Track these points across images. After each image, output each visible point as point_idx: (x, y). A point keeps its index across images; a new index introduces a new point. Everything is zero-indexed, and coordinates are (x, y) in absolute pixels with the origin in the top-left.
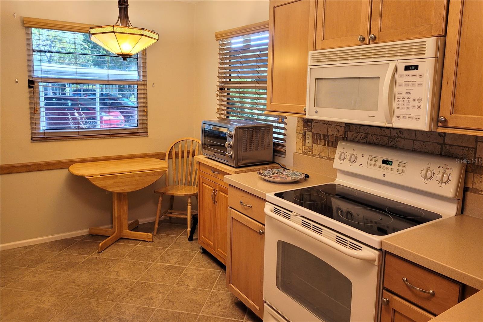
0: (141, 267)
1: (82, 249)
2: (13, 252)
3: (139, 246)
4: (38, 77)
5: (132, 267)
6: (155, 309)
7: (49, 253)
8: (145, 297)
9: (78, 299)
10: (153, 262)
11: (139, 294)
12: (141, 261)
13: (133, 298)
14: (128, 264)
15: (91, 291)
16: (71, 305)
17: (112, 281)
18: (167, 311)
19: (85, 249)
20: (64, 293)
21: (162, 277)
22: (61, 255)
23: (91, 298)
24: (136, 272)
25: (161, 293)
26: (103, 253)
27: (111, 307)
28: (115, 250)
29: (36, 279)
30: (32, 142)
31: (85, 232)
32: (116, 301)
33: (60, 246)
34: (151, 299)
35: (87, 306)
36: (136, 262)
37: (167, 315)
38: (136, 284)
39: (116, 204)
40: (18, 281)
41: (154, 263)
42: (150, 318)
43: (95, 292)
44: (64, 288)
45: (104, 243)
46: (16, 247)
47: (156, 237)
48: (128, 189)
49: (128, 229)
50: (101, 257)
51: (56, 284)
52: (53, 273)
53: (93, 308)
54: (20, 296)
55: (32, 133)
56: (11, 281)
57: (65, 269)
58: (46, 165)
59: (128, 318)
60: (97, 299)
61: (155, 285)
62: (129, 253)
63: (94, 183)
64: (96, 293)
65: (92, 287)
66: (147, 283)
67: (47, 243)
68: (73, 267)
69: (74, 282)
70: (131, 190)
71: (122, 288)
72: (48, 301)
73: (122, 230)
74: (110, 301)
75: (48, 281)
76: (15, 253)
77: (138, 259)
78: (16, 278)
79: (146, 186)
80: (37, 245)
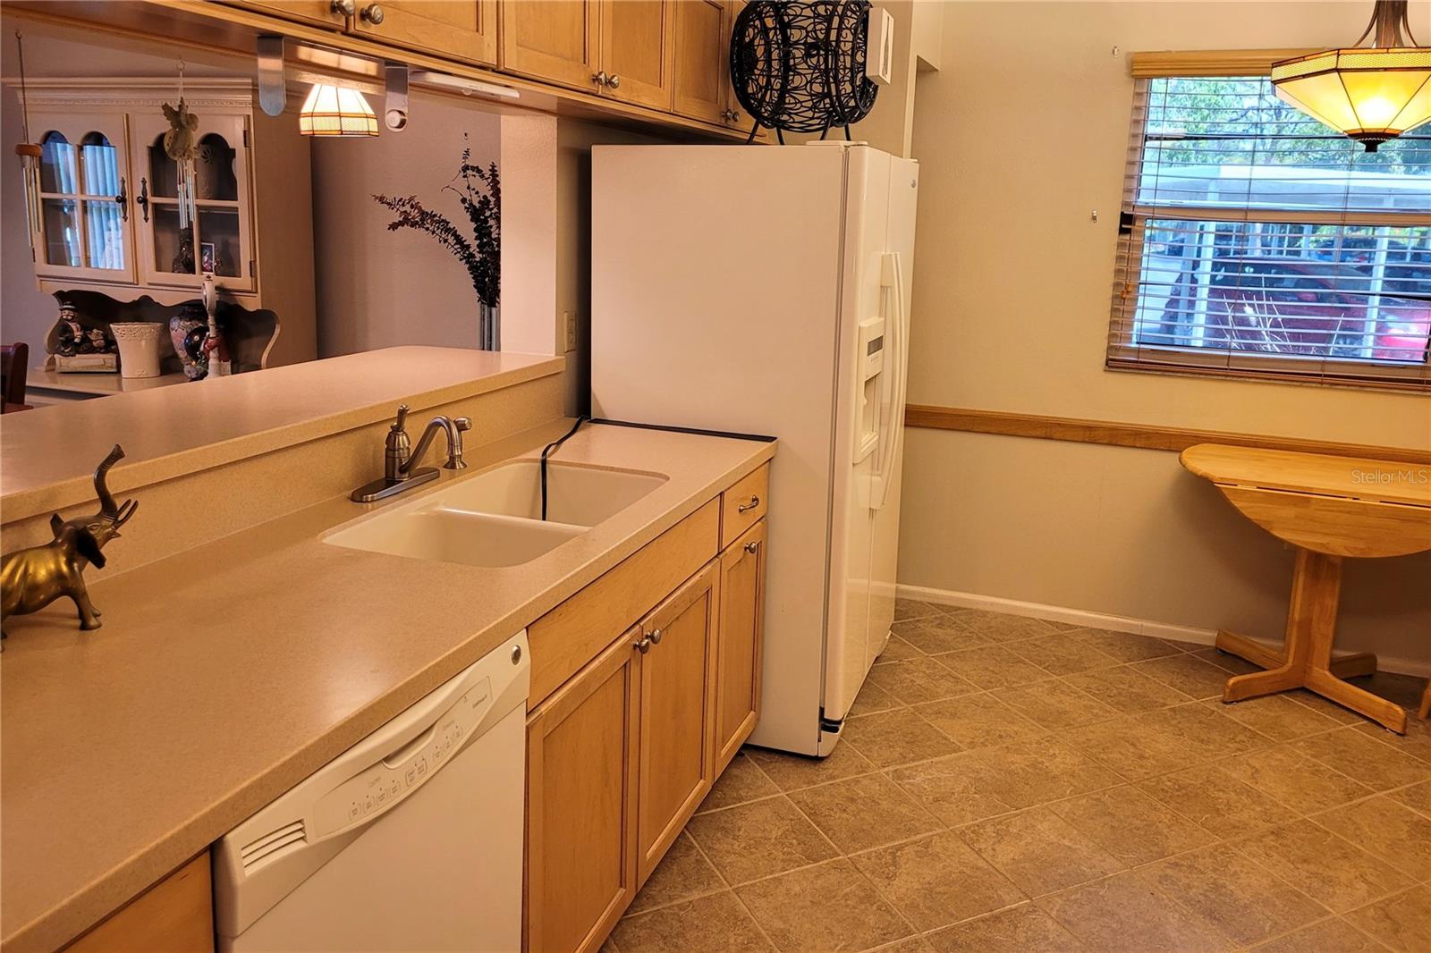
0: (1333, 787)
1: (1184, 678)
2: (1028, 625)
3: (1354, 730)
4: (1146, 206)
5: (1304, 774)
6: (1331, 913)
7: (1102, 655)
8: (1312, 868)
9: (1129, 786)
10: (1379, 790)
11: (1298, 852)
12: (1340, 773)
13: (1275, 854)
14: (1297, 763)
15: (1169, 784)
16: (1108, 792)
17: (1234, 786)
18: (1366, 938)
19: (1191, 680)
20: (1103, 759)
21: (1389, 842)
22: (1127, 670)
23: (1161, 800)
24: (1312, 793)
25: (1365, 881)
26: (1235, 707)
27: (1205, 844)
28: (1273, 714)
29: (1053, 701)
30: (1105, 371)
31: (1207, 637)
32: (1224, 838)
33: (1134, 648)
34: (1327, 881)
35: (1146, 812)
36: (1322, 768)
37: (1360, 946)
38: (1298, 824)
39: (1300, 582)
40: (1017, 690)
41: (1381, 794)
42: (1302, 927)
43: (1177, 790)
44: (1108, 748)
45: (1245, 681)
46: (1037, 616)
47: (1421, 726)
48: (1339, 546)
49: (1330, 670)
50: (1225, 714)
51: (1093, 732)
52: (1094, 704)
53: (1157, 823)
54: (1009, 723)
55: (1110, 348)
56: (1002, 684)
57: (1124, 706)
58: (1131, 435)
59: (1238, 893)
60: (1177, 809)
61: (1359, 854)
62: (1311, 738)
63: (1237, 504)
64: (1178, 793)
65: (1173, 776)
66: (1335, 836)
67: (1106, 632)
68: (1144, 708)
69: (1133, 745)
70: (1352, 553)
71: (1252, 813)
72: (1062, 759)
73: (1310, 668)
74: (1208, 829)
75: (1076, 716)
76: (1031, 630)
77: (1334, 764)
78: (1014, 682)
79: (1405, 551)
80: (1081, 627)
